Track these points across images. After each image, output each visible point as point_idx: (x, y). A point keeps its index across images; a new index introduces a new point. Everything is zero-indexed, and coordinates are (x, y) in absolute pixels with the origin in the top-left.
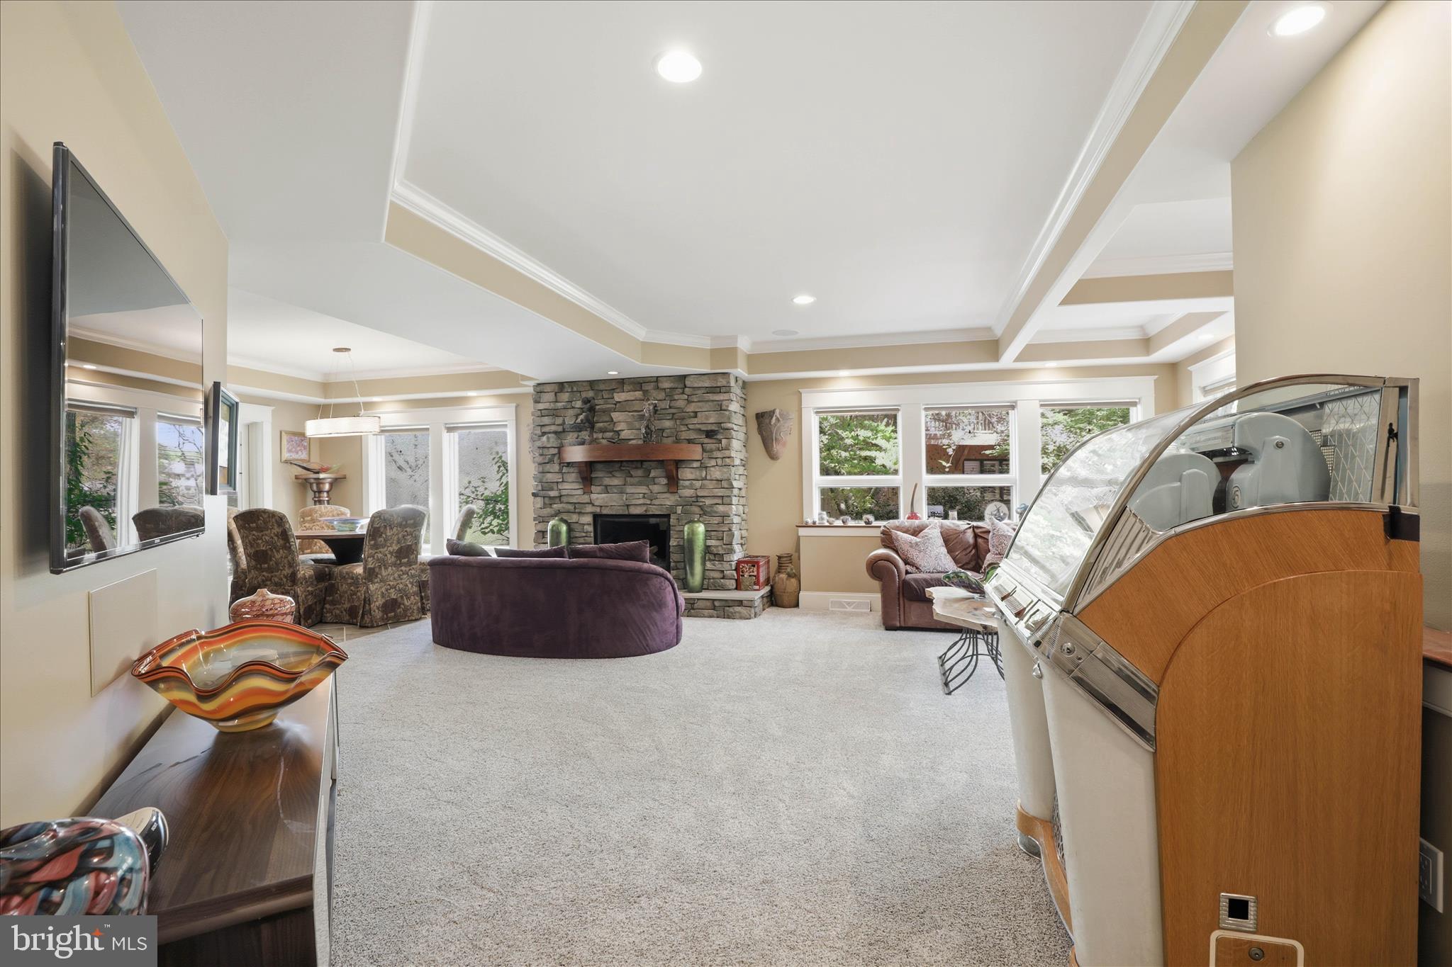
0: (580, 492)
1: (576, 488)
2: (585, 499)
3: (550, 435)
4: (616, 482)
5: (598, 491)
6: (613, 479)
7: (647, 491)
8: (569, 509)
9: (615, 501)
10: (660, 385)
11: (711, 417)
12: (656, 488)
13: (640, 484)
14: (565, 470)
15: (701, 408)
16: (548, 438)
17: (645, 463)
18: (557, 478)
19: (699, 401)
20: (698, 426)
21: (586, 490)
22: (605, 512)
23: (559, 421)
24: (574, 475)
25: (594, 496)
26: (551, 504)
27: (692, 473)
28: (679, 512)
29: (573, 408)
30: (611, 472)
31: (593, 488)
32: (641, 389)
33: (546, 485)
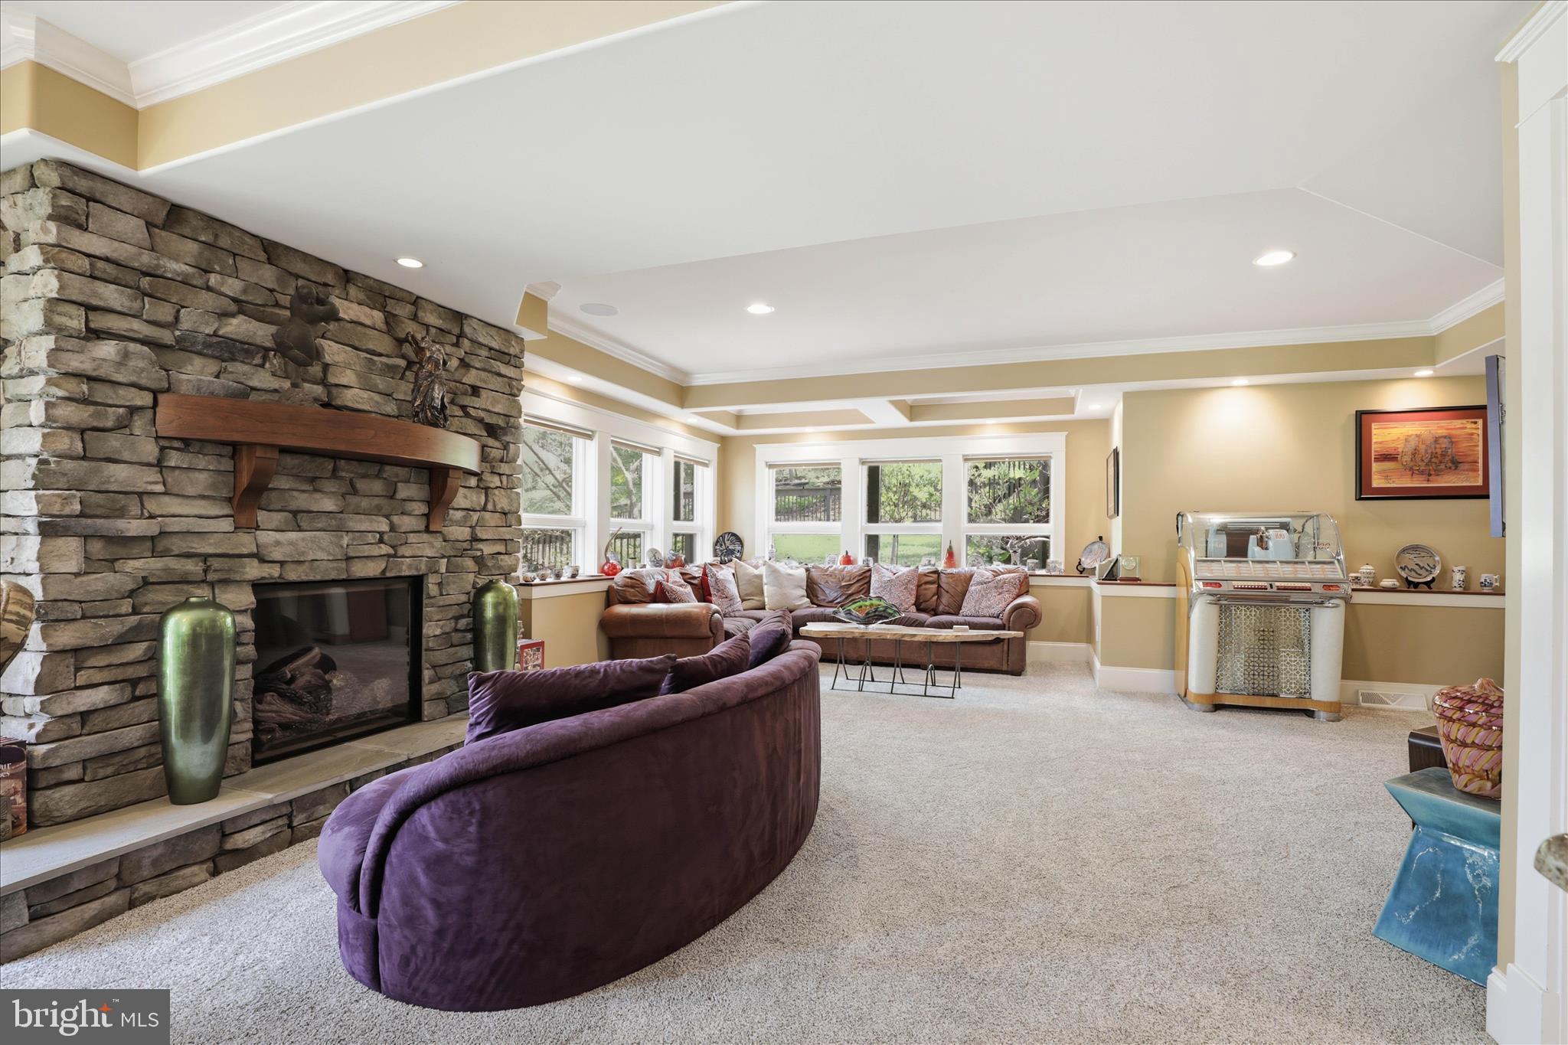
0: (226, 525)
1: (221, 514)
2: (245, 543)
3: (133, 347)
4: (328, 504)
5: (273, 525)
6: (318, 496)
7: (385, 528)
8: (187, 573)
9: (323, 550)
10: (421, 314)
11: (498, 402)
12: (406, 523)
13: (378, 511)
14: (174, 459)
15: (485, 382)
16: (126, 355)
17: (388, 468)
18: (147, 480)
19: (484, 370)
20: (482, 414)
21: (243, 521)
22: (293, 575)
23: (165, 313)
24: (202, 477)
25: (266, 537)
26: (113, 561)
27: (465, 497)
28: (443, 570)
29: (209, 289)
30: (313, 480)
31: (262, 516)
32: (383, 309)
33: (100, 498)
